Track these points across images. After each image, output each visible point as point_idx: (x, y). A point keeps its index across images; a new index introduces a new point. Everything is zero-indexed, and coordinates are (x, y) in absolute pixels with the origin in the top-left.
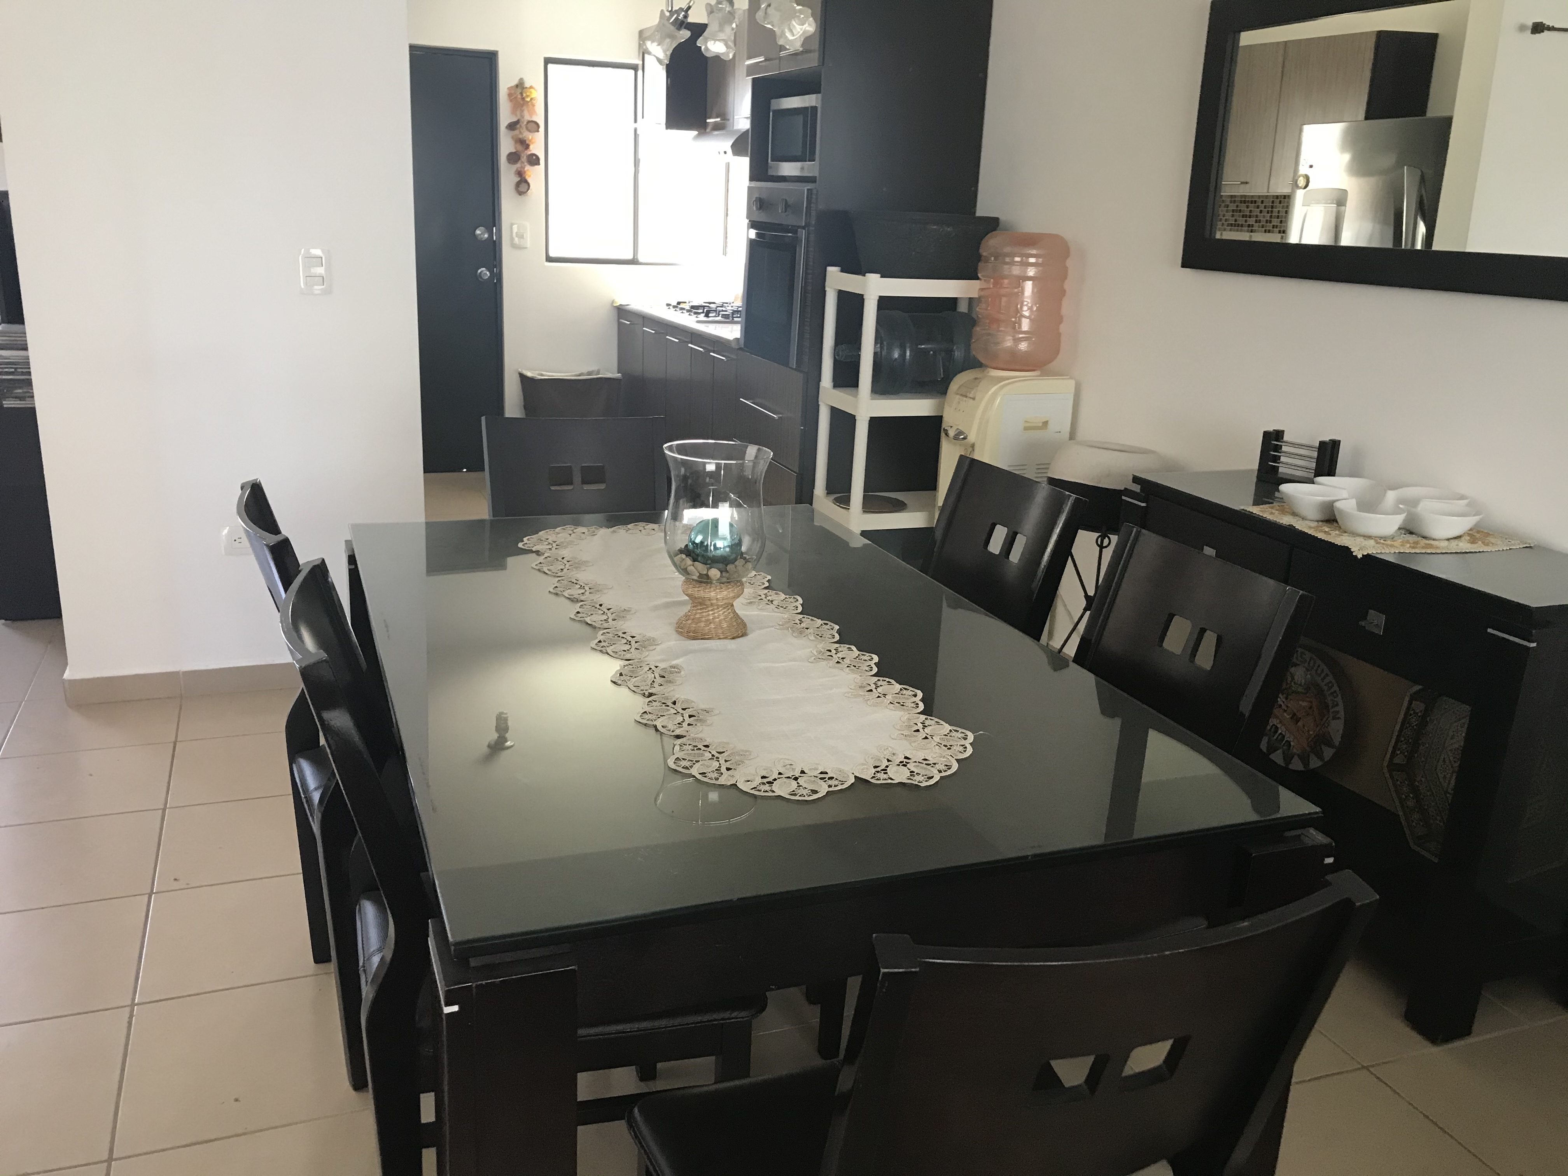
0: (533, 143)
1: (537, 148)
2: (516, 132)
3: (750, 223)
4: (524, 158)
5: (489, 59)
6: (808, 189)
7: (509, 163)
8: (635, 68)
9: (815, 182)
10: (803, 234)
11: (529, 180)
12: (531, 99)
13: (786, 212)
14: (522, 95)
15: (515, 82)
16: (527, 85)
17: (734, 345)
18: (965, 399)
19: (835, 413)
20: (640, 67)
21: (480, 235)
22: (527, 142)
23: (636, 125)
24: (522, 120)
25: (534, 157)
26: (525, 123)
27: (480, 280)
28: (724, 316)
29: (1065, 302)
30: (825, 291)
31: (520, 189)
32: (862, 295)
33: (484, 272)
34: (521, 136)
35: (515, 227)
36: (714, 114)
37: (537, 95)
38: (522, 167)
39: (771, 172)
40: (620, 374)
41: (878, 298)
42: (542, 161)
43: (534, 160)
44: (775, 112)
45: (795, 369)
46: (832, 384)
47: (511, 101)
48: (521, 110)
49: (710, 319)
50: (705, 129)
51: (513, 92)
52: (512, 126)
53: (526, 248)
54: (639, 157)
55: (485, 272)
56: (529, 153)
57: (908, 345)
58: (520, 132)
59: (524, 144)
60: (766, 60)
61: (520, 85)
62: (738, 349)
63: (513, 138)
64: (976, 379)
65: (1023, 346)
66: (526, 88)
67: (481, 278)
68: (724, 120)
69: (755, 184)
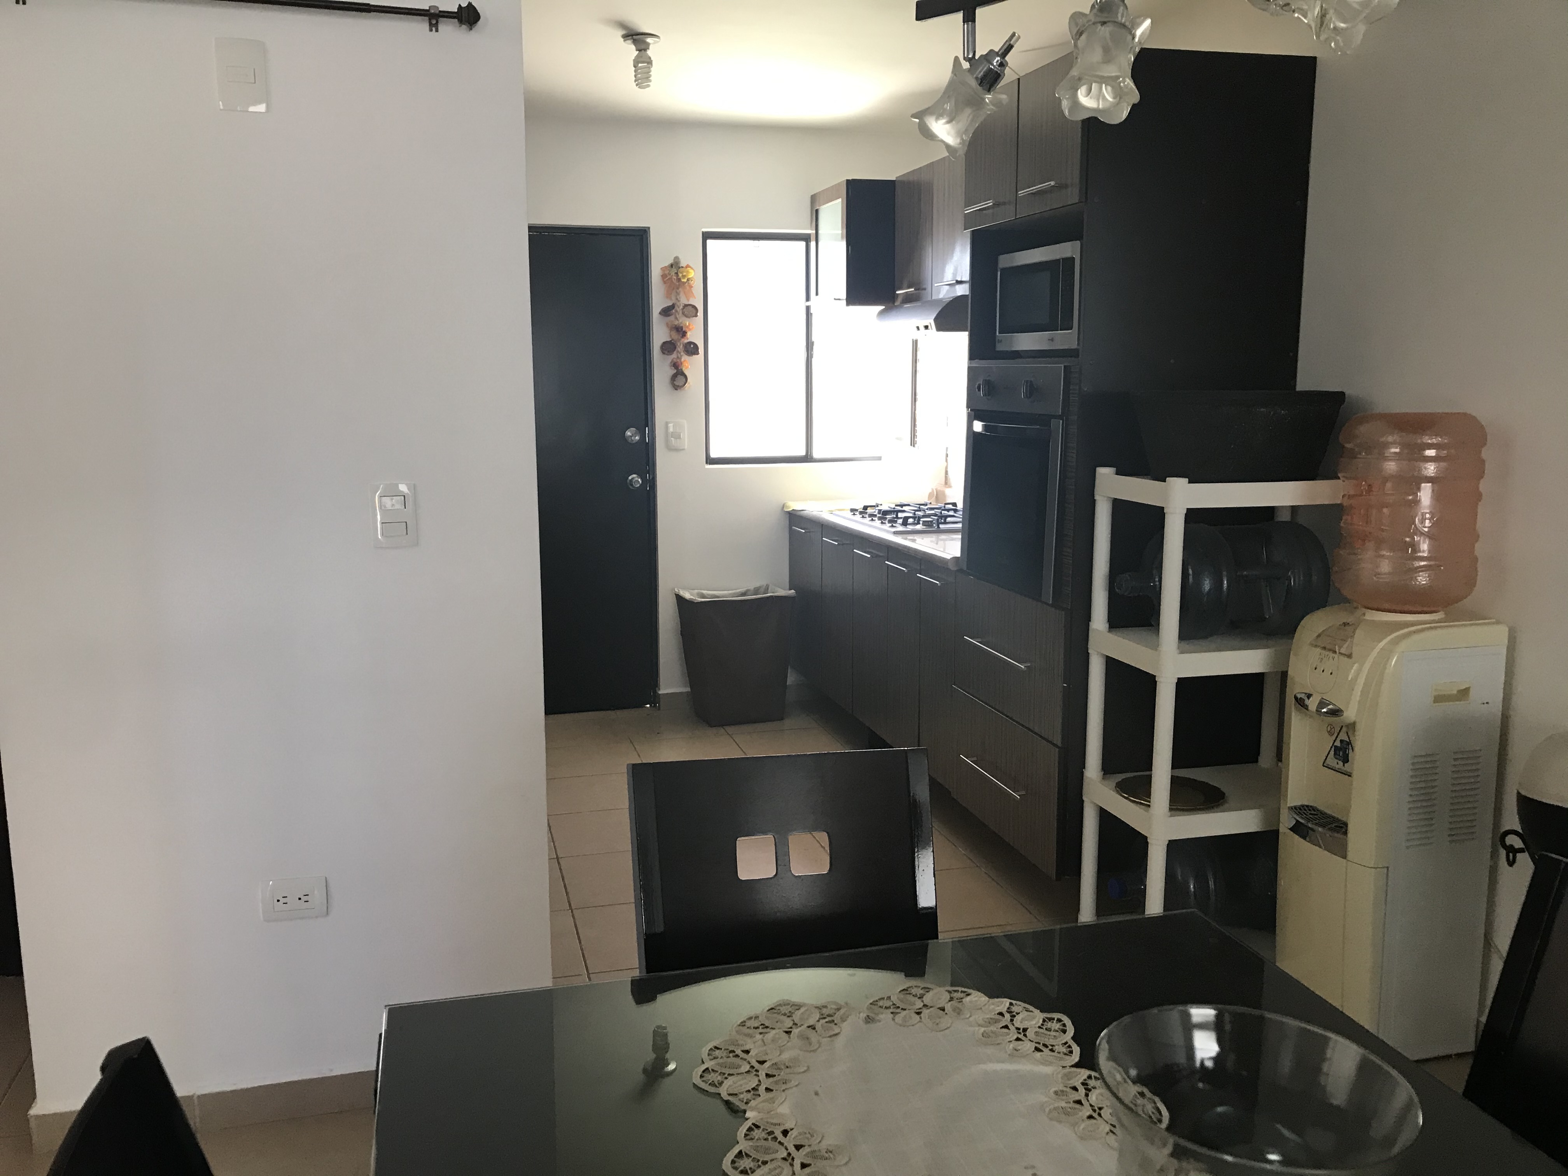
0: (690, 330)
1: (694, 335)
2: (672, 318)
3: (973, 413)
4: (680, 348)
5: (640, 236)
6: (1065, 366)
7: (664, 353)
8: (806, 238)
9: (1077, 356)
10: (1058, 426)
11: (686, 372)
12: (688, 280)
13: (1030, 397)
14: (678, 276)
15: (671, 261)
16: (683, 264)
17: (952, 567)
18: (1331, 654)
19: (1113, 666)
20: (813, 237)
21: (631, 437)
22: (684, 329)
23: (808, 304)
24: (678, 304)
25: (692, 346)
26: (681, 307)
27: (631, 487)
28: (927, 524)
29: (1482, 510)
30: (1095, 501)
31: (676, 383)
32: (1163, 508)
33: (635, 479)
34: (676, 323)
35: (671, 425)
36: (905, 284)
37: (694, 274)
38: (678, 357)
39: (1000, 347)
40: (793, 591)
41: (1185, 512)
42: (701, 350)
43: (692, 349)
44: (1003, 270)
45: (1052, 606)
46: (1107, 625)
47: (665, 283)
48: (677, 292)
49: (910, 528)
50: (894, 302)
51: (667, 272)
52: (666, 312)
53: (683, 449)
54: (813, 339)
55: (637, 479)
56: (686, 341)
57: (1225, 573)
58: (676, 318)
59: (681, 331)
60: (995, 205)
61: (675, 265)
62: (957, 571)
63: (667, 324)
64: (1345, 624)
65: (1422, 579)
66: (682, 267)
67: (632, 485)
68: (918, 289)
69: (976, 363)
